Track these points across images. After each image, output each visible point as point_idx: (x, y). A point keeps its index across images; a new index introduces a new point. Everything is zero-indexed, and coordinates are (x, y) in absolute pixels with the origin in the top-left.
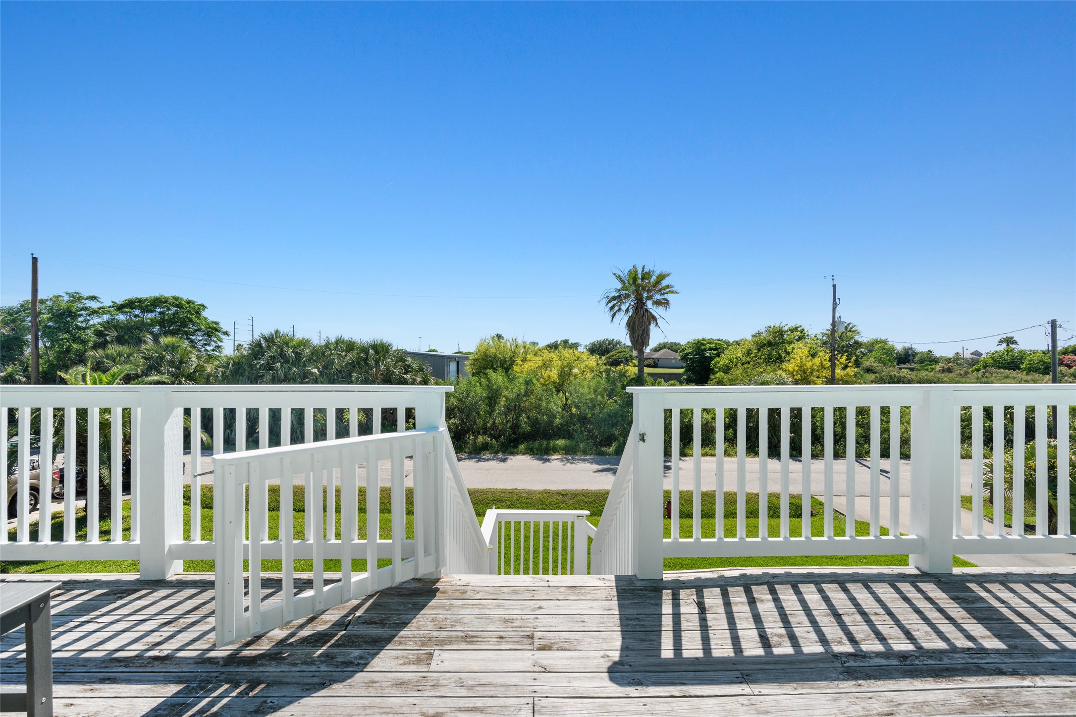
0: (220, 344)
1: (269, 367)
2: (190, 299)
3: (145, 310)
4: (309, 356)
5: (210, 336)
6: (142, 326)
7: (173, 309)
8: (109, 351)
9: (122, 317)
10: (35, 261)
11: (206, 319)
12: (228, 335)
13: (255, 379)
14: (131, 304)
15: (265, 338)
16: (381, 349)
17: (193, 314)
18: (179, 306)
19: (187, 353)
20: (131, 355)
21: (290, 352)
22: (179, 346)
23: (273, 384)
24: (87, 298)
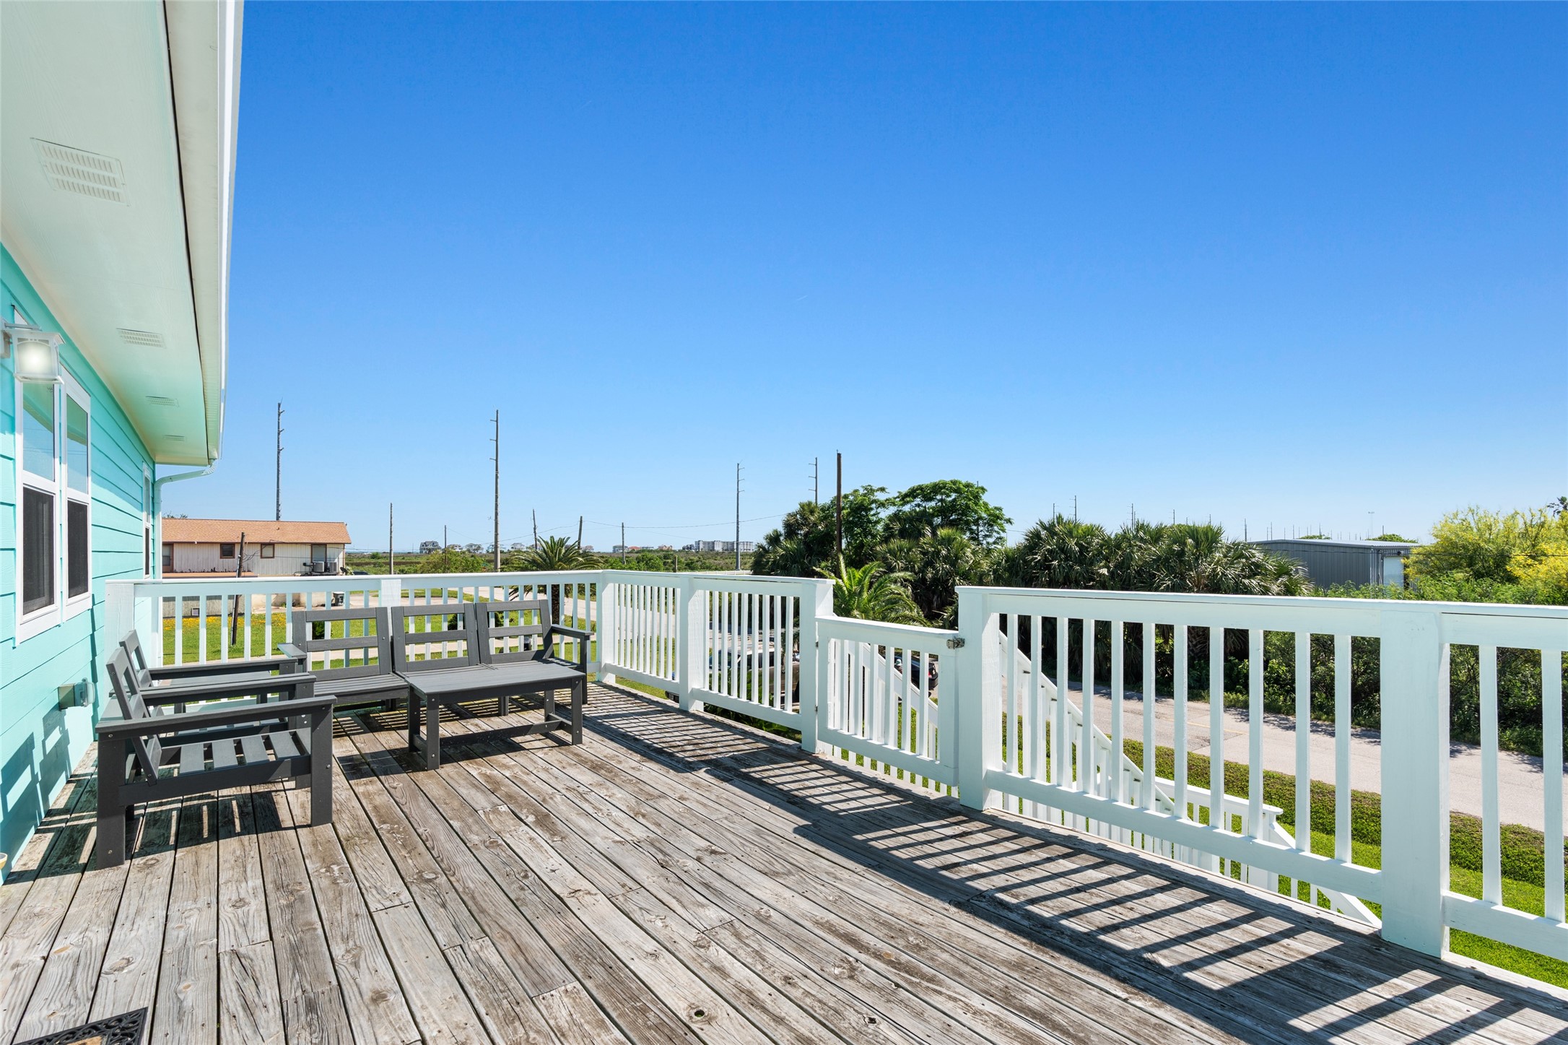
0: (1003, 534)
1: (1045, 565)
2: (969, 481)
3: (928, 498)
4: (1097, 549)
5: (992, 526)
6: (924, 517)
7: (954, 496)
8: (891, 546)
9: (907, 508)
10: (839, 455)
11: (986, 504)
12: (1011, 523)
13: (1029, 582)
14: (912, 493)
15: (1044, 528)
16: (1206, 539)
17: (970, 500)
18: (958, 491)
19: (963, 547)
20: (910, 550)
21: (1072, 544)
22: (955, 539)
23: (1049, 587)
24: (877, 490)
